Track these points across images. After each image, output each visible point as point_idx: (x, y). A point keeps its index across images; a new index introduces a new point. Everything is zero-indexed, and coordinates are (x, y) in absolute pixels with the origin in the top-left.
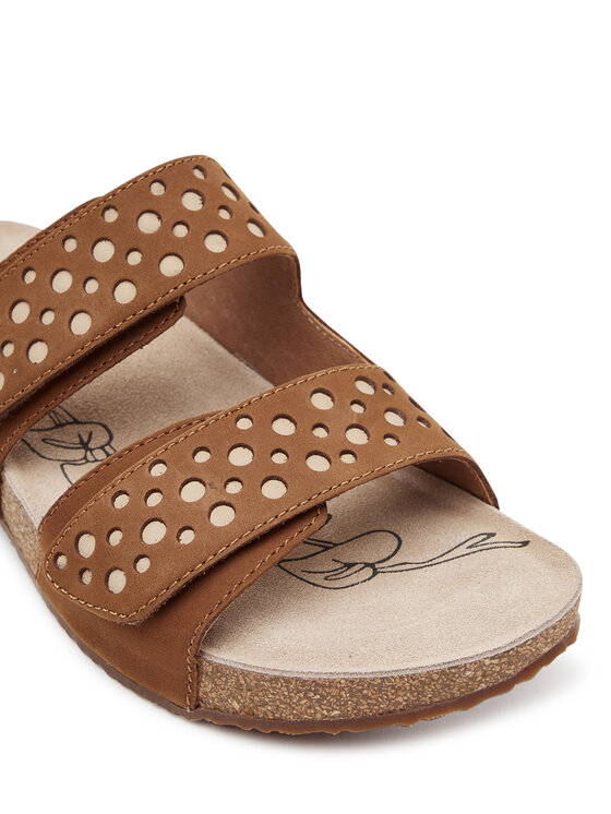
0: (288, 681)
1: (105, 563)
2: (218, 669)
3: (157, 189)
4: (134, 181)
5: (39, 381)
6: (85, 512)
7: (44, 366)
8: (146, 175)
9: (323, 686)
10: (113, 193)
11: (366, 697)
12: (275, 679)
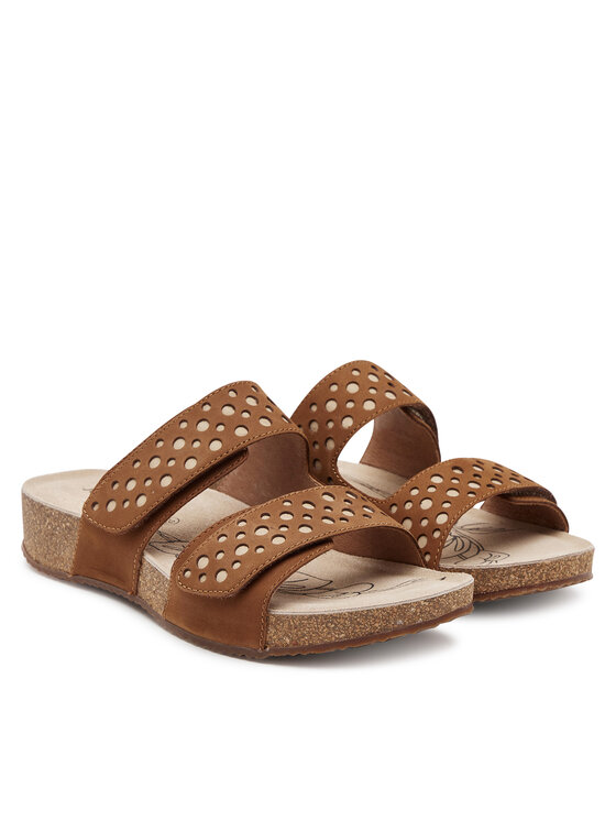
0: (317, 617)
1: (215, 569)
2: (279, 618)
3: (232, 394)
4: (220, 390)
5: (168, 495)
6: (202, 548)
7: (170, 487)
8: (226, 387)
9: (336, 618)
10: (208, 396)
11: (359, 623)
12: (311, 617)
